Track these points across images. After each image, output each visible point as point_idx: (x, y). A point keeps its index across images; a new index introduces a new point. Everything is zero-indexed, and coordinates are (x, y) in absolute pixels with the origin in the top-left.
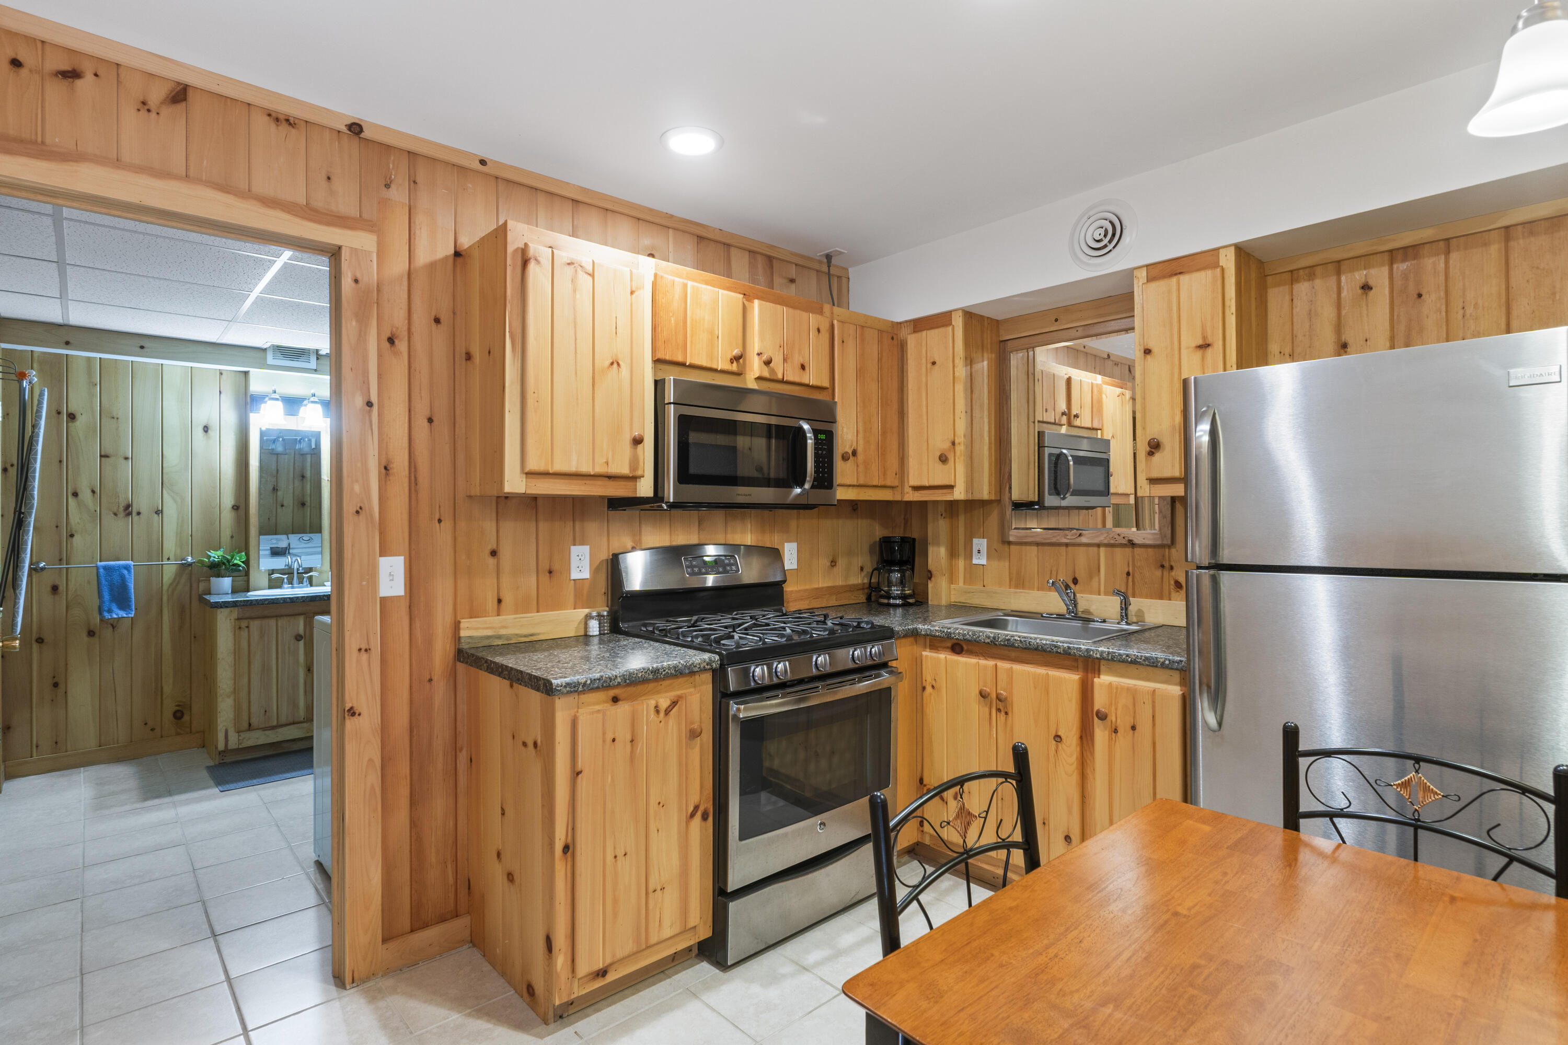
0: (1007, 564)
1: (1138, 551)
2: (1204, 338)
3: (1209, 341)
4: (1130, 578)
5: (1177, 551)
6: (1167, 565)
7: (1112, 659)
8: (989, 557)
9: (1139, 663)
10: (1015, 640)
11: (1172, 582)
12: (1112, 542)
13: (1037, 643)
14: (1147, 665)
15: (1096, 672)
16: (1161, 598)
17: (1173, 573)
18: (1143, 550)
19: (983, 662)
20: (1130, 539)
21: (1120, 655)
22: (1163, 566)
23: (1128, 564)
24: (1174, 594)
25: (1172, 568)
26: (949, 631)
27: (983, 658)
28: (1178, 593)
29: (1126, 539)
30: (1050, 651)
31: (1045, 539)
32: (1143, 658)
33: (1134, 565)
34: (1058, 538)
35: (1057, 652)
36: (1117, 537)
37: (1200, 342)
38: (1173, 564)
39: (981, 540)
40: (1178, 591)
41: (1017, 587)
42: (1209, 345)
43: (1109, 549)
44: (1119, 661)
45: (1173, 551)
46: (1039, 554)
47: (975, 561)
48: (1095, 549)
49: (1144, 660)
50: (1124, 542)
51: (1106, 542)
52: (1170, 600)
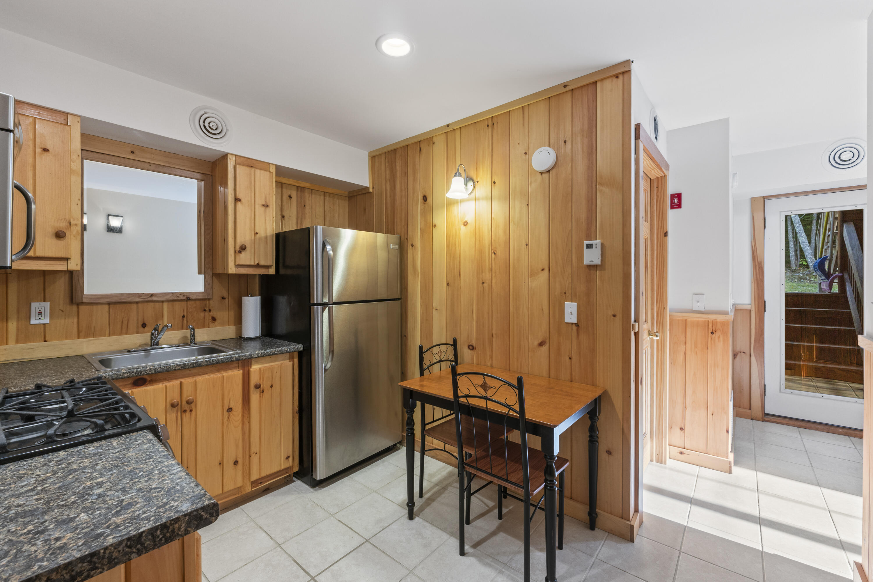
0: (75, 320)
1: (190, 303)
2: (266, 202)
3: (268, 204)
4: (185, 319)
5: (213, 301)
6: (207, 309)
7: (263, 356)
8: (52, 317)
9: (277, 354)
10: (202, 361)
11: (210, 318)
12: (175, 298)
13: (218, 359)
14: (280, 354)
15: (249, 366)
16: (204, 327)
17: (211, 313)
18: (193, 302)
19: (169, 384)
20: (188, 296)
21: (267, 352)
22: (205, 310)
23: (184, 311)
24: (211, 324)
25: (210, 311)
26: (139, 370)
27: (167, 382)
28: (213, 323)
29: (186, 296)
30: (227, 362)
31: (120, 299)
32: (278, 351)
33: (187, 312)
34: (133, 298)
35: (232, 361)
36: (179, 295)
37: (264, 203)
38: (211, 308)
39: (43, 304)
40: (214, 322)
41: (87, 336)
42: (268, 206)
43: (170, 303)
44: (267, 356)
45: (211, 302)
46: (111, 310)
47: (33, 321)
48: (161, 304)
49: (279, 352)
50: (184, 298)
51: (171, 299)
52: (209, 327)
